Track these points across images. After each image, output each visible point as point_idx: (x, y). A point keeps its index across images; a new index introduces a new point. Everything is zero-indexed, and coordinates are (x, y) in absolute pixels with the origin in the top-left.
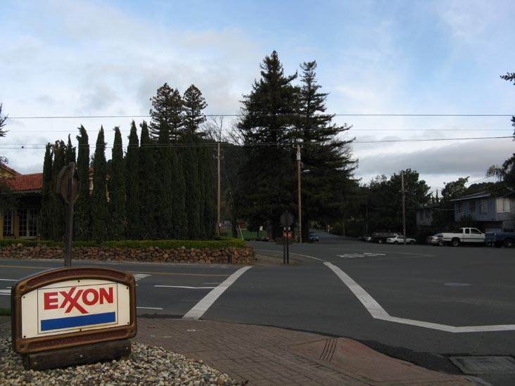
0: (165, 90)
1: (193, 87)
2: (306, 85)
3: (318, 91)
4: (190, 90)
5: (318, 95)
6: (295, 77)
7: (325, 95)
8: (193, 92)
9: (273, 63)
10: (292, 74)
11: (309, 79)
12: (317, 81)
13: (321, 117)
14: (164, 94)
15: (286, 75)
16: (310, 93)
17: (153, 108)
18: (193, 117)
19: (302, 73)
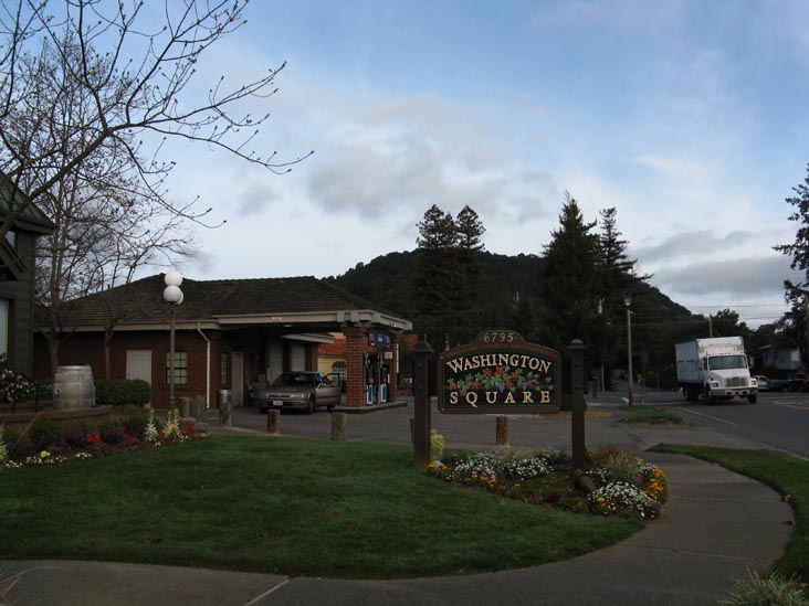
0: (434, 213)
1: (467, 209)
2: (605, 231)
3: (618, 239)
4: (463, 212)
5: (619, 243)
6: (594, 224)
7: (625, 242)
8: (468, 215)
9: (572, 211)
10: (592, 222)
11: (609, 227)
12: (617, 228)
13: (623, 264)
14: (433, 218)
15: (585, 223)
16: (611, 242)
17: (420, 236)
18: (469, 245)
19: (601, 220)
